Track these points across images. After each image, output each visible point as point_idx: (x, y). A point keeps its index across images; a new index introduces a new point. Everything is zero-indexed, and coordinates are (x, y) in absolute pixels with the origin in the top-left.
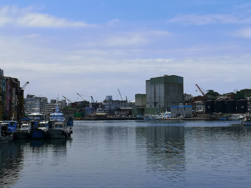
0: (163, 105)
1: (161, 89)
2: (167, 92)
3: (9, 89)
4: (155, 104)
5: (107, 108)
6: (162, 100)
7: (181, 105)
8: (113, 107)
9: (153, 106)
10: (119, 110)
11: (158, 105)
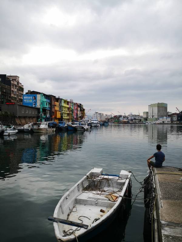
0: (156, 117)
1: (156, 110)
2: (159, 111)
3: (76, 108)
4: (153, 116)
5: (130, 118)
6: (156, 114)
7: (165, 118)
8: (133, 118)
9: (152, 117)
10: (135, 119)
11: (154, 117)
